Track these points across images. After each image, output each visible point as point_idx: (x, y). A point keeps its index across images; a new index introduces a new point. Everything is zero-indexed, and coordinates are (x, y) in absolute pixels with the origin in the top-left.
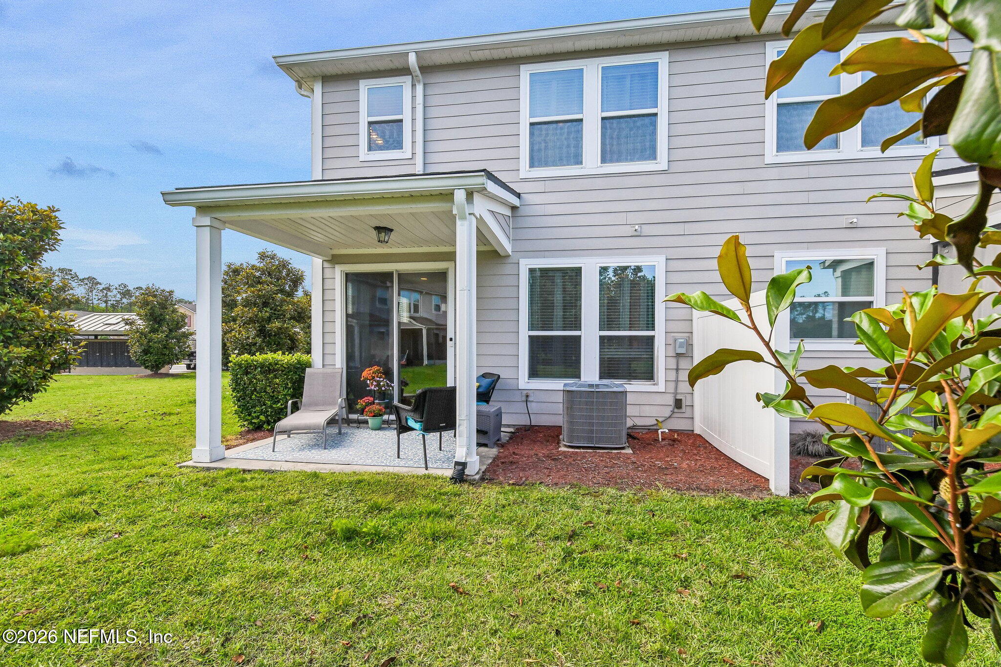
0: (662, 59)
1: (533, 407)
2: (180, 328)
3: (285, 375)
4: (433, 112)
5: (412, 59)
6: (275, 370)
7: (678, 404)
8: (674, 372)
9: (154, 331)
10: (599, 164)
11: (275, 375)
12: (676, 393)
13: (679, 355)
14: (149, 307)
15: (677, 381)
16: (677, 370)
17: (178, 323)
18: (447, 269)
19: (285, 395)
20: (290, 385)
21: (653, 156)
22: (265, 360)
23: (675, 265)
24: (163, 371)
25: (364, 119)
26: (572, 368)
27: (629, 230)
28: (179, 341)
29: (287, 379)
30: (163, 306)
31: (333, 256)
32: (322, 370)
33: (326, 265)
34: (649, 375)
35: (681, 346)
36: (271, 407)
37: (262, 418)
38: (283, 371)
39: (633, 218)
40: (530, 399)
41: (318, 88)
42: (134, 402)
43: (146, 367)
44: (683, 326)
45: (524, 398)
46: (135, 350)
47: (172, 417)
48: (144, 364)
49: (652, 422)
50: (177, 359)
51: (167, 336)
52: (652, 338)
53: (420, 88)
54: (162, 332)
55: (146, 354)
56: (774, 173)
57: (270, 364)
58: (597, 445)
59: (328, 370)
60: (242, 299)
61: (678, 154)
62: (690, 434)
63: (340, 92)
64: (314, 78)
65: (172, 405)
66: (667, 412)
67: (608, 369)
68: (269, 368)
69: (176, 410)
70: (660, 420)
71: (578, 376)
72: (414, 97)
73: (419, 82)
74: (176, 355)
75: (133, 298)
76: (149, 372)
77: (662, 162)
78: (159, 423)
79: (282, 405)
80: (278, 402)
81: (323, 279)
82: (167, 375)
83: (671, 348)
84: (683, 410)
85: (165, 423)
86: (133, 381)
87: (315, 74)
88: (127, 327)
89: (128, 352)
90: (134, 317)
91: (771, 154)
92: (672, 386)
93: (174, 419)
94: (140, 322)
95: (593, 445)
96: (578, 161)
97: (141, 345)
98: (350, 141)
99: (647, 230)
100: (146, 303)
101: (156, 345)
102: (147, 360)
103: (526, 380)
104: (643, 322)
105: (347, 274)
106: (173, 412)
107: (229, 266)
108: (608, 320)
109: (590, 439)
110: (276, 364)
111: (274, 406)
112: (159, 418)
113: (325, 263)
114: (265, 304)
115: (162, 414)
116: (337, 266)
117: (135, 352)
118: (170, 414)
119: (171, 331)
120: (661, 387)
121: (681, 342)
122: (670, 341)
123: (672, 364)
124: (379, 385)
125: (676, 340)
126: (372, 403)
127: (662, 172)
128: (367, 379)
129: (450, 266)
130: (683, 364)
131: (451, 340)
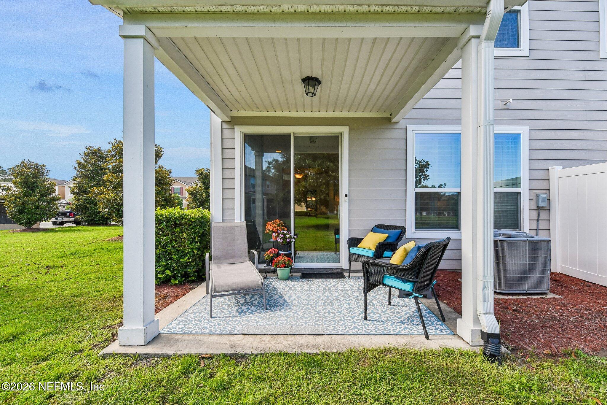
2: (50, 194)
3: (192, 229)
6: (181, 225)
8: (535, 222)
9: (27, 195)
11: (181, 230)
13: (539, 208)
14: (24, 177)
16: (538, 220)
17: (48, 190)
18: (341, 133)
19: (192, 249)
20: (197, 239)
21: (517, 44)
22: (170, 215)
23: (537, 135)
24: (35, 226)
27: (499, 104)
28: (49, 203)
29: (195, 233)
30: (36, 176)
31: (232, 118)
33: (225, 126)
34: (515, 225)
35: (542, 201)
36: (178, 262)
37: (168, 272)
38: (189, 225)
42: (14, 255)
43: (21, 224)
44: (542, 185)
46: (11, 209)
47: (57, 271)
48: (19, 221)
50: (48, 218)
51: (39, 199)
52: (519, 194)
54: (34, 196)
55: (21, 214)
57: (176, 218)
58: (528, 292)
59: (227, 224)
60: (112, 167)
65: (53, 257)
68: (175, 222)
69: (60, 262)
74: (47, 214)
75: (6, 175)
76: (23, 227)
77: (524, 49)
78: (47, 278)
79: (189, 259)
80: (185, 256)
81: (222, 138)
82: (39, 230)
83: (534, 202)
85: (53, 278)
86: (9, 235)
88: (4, 193)
89: (5, 212)
90: (10, 185)
91: (604, 51)
93: (61, 273)
94: (15, 189)
95: (525, 292)
97: (16, 206)
99: (514, 104)
100: (20, 174)
101: (30, 206)
102: (22, 218)
103: (413, 230)
105: (245, 135)
106: (56, 264)
107: (89, 149)
110: (183, 218)
111: (182, 260)
112: (44, 271)
113: (223, 123)
115: (47, 267)
116: (236, 127)
117: (11, 212)
118: (54, 267)
119: (42, 195)
121: (544, 198)
122: (534, 197)
123: (534, 216)
124: (284, 237)
125: (537, 196)
126: (278, 255)
127: (526, 58)
128: (273, 232)
129: (345, 130)
130: (543, 215)
131: (346, 195)
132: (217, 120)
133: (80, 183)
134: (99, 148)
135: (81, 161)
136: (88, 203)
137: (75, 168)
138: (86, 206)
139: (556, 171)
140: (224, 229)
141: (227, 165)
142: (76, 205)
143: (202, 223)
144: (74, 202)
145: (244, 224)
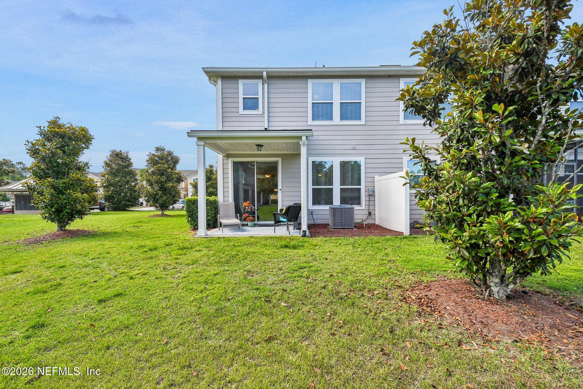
0: (363, 81)
1: (314, 216)
3: (211, 205)
4: (272, 95)
5: (265, 74)
7: (370, 214)
10: (339, 121)
12: (369, 210)
13: (370, 195)
15: (369, 205)
16: (369, 201)
18: (278, 161)
19: (211, 213)
21: (359, 119)
23: (368, 161)
25: (241, 96)
26: (329, 201)
27: (350, 147)
31: (228, 154)
32: (223, 203)
33: (224, 158)
34: (359, 203)
35: (371, 192)
38: (210, 203)
39: (353, 142)
40: (313, 213)
41: (219, 82)
44: (371, 184)
45: (311, 213)
49: (361, 221)
52: (360, 189)
53: (266, 86)
56: (403, 127)
58: (344, 228)
61: (369, 119)
62: (374, 225)
63: (230, 84)
64: (218, 77)
66: (366, 217)
67: (343, 200)
70: (363, 220)
71: (332, 204)
72: (263, 89)
73: (266, 83)
77: (363, 122)
79: (210, 218)
81: (223, 164)
83: (367, 192)
84: (371, 216)
87: (218, 75)
91: (402, 121)
92: (367, 207)
95: (342, 228)
96: (331, 118)
98: (235, 105)
99: (358, 147)
103: (312, 206)
104: (356, 182)
105: (233, 162)
108: (343, 182)
109: (342, 225)
110: (207, 200)
114: (162, 174)
116: (229, 159)
120: (363, 208)
121: (371, 190)
122: (367, 190)
123: (368, 199)
124: (251, 209)
125: (369, 189)
126: (249, 216)
127: (363, 125)
128: (246, 206)
129: (279, 160)
130: (372, 199)
131: (280, 190)
132: (221, 156)
133: (108, 178)
134: (121, 151)
135: (108, 162)
136: (114, 194)
137: (103, 167)
138: (113, 196)
139: (377, 178)
140: (224, 205)
141: (225, 176)
142: (105, 195)
143: (215, 202)
144: (103, 193)
145: (234, 203)
